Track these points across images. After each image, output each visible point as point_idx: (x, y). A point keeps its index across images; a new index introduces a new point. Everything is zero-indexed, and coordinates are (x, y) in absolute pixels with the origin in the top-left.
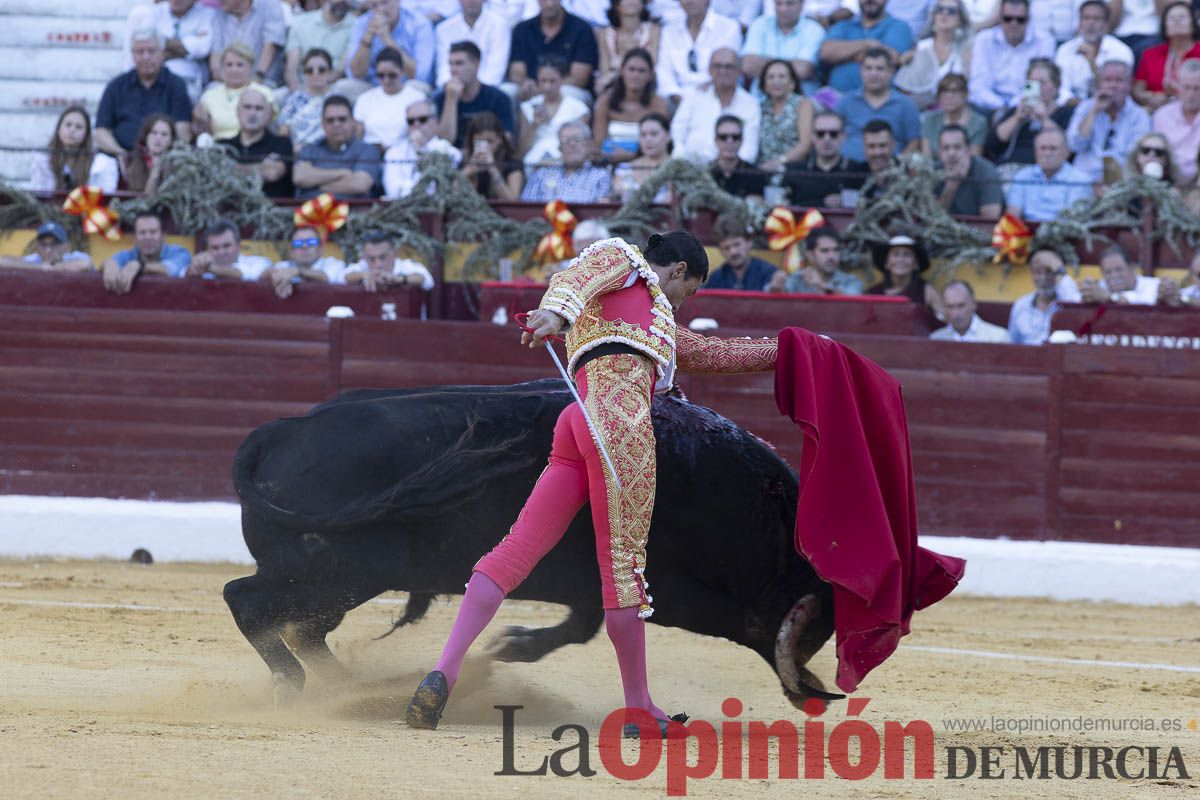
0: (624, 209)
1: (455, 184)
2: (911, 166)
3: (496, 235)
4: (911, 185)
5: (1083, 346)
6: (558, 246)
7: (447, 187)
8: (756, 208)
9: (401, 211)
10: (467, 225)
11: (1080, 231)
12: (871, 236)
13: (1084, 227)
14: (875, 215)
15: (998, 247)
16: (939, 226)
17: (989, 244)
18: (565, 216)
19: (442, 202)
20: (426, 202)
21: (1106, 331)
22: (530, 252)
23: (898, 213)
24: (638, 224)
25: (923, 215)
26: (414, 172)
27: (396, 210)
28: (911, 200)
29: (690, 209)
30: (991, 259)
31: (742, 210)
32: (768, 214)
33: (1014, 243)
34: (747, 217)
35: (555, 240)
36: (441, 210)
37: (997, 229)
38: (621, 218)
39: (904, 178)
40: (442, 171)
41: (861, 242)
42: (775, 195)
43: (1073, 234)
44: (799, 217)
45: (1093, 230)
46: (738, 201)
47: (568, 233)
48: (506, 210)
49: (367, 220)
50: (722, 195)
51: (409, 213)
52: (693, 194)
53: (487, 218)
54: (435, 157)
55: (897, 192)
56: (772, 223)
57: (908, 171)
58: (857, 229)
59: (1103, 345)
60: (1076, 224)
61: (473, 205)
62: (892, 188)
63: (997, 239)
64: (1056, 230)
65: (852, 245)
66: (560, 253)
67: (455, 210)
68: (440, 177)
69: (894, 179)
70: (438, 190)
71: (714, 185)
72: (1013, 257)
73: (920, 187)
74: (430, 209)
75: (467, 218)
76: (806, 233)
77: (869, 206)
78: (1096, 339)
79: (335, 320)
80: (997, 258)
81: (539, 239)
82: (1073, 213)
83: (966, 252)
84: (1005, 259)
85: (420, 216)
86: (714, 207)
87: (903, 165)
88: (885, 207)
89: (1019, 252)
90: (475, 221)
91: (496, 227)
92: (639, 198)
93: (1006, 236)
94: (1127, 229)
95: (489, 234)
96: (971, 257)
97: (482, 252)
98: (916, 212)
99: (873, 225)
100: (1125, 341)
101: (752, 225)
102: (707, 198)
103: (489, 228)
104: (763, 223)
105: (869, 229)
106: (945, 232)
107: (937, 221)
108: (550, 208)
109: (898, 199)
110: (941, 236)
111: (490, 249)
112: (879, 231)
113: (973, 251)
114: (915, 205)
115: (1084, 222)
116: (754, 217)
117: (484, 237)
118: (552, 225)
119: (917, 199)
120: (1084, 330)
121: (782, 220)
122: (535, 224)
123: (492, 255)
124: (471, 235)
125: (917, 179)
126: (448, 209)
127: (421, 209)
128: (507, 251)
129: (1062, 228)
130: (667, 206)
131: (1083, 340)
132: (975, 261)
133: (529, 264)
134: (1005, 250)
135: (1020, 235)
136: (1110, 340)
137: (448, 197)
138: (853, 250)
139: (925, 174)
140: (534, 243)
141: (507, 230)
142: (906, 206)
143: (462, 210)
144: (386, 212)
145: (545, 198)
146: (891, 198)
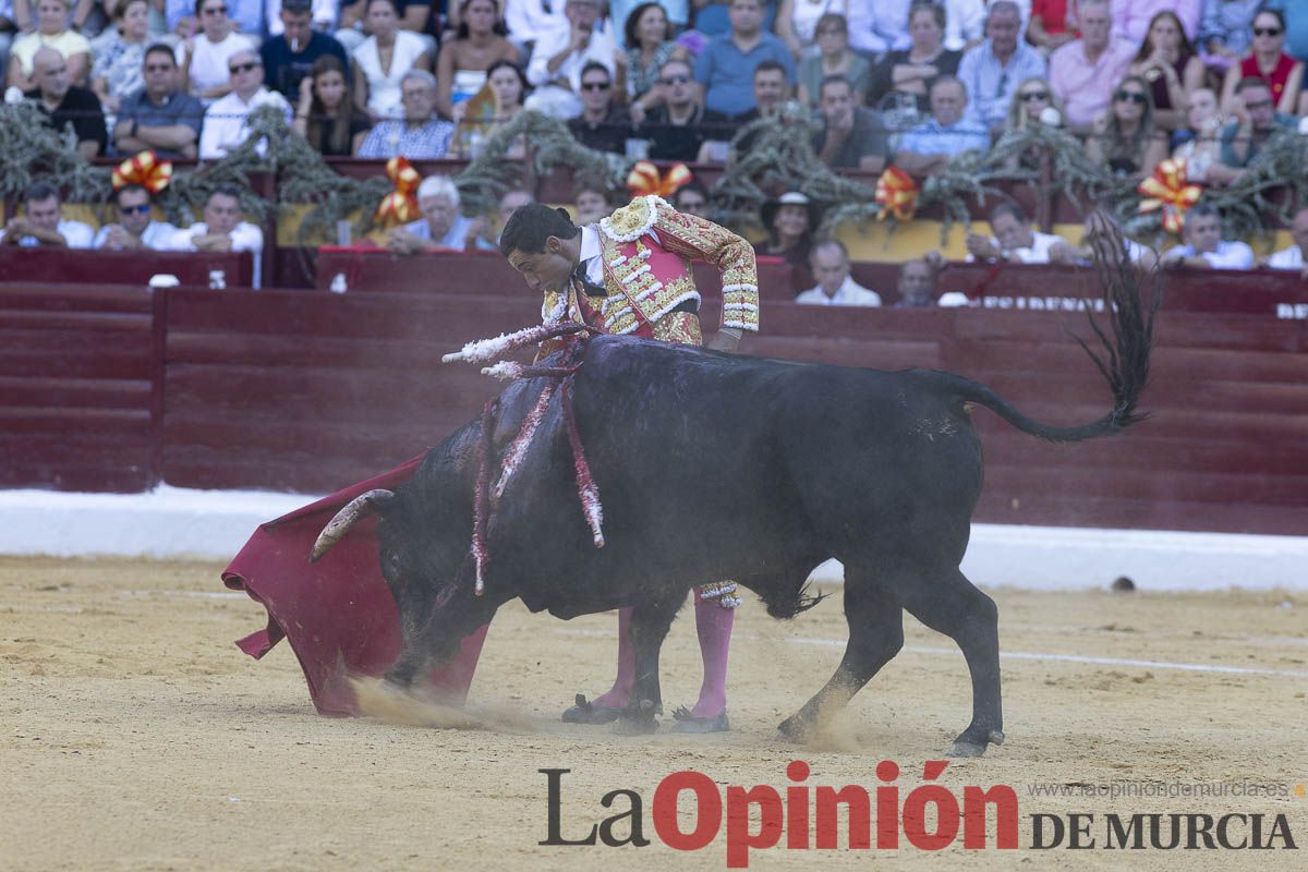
0: (473, 165)
1: (288, 140)
2: (786, 115)
3: (333, 195)
4: (786, 136)
5: (975, 309)
6: (401, 207)
7: (279, 143)
8: (617, 162)
9: (230, 169)
10: (302, 184)
11: (970, 184)
12: (742, 192)
13: (976, 180)
14: (747, 169)
15: (882, 203)
16: (817, 180)
17: (872, 199)
18: (409, 174)
19: (274, 160)
20: (256, 160)
21: (999, 294)
22: (371, 213)
23: (773, 165)
24: (489, 181)
25: (800, 168)
26: (242, 127)
27: (224, 168)
28: (786, 152)
29: (545, 164)
30: (874, 216)
31: (602, 165)
32: (631, 168)
33: (899, 198)
34: (607, 173)
35: (398, 200)
36: (273, 169)
37: (881, 183)
38: (472, 175)
39: (778, 128)
40: (274, 125)
41: (732, 199)
42: (638, 148)
43: (963, 187)
44: (664, 172)
45: (984, 183)
46: (597, 155)
47: (411, 192)
48: (344, 168)
49: (192, 181)
50: (579, 149)
51: (238, 172)
52: (548, 147)
53: (323, 176)
54: (265, 111)
55: (770, 144)
56: (635, 179)
57: (782, 121)
58: (727, 184)
59: (997, 309)
60: (966, 176)
61: (307, 162)
62: (765, 139)
63: (881, 194)
64: (945, 183)
65: (722, 201)
66: (403, 214)
67: (288, 168)
68: (272, 133)
69: (768, 128)
70: (269, 148)
71: (570, 138)
72: (898, 213)
73: (796, 137)
74: (262, 168)
75: (302, 177)
76: (672, 190)
77: (740, 159)
78: (989, 302)
79: (158, 290)
80: (881, 215)
81: (381, 198)
82: (963, 163)
83: (846, 208)
84: (890, 215)
85: (251, 175)
86: (571, 162)
87: (777, 114)
88: (758, 160)
89: (905, 207)
90: (310, 180)
91: (333, 187)
92: (489, 152)
93: (890, 190)
94: (1023, 182)
95: (326, 194)
96: (852, 214)
97: (319, 213)
98: (791, 165)
99: (745, 179)
100: (1021, 303)
101: (613, 181)
102: (564, 152)
103: (326, 188)
104: (625, 179)
105: (740, 184)
106: (823, 186)
107: (814, 175)
108: (392, 164)
109: (772, 151)
110: (819, 190)
111: (327, 211)
112: (752, 186)
113: (854, 207)
114: (791, 156)
115: (975, 173)
116: (615, 173)
117: (321, 197)
118: (394, 183)
119: (792, 150)
120: (976, 292)
121: (645, 175)
122: (377, 183)
123: (329, 216)
124: (306, 195)
125: (792, 130)
126: (280, 167)
127: (251, 168)
128: (346, 212)
129: (951, 180)
130: (520, 162)
131: (975, 303)
132: (857, 218)
133: (369, 226)
134: (889, 206)
135: (904, 189)
136: (1005, 303)
137: (281, 154)
138: (723, 207)
139: (800, 123)
140: (374, 204)
141: (345, 190)
142: (781, 158)
143: (295, 168)
144: (212, 171)
145: (384, 154)
146: (764, 150)
